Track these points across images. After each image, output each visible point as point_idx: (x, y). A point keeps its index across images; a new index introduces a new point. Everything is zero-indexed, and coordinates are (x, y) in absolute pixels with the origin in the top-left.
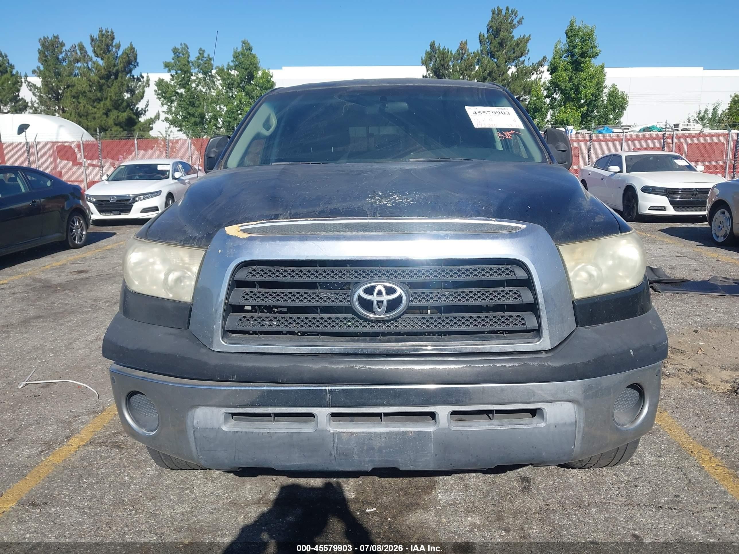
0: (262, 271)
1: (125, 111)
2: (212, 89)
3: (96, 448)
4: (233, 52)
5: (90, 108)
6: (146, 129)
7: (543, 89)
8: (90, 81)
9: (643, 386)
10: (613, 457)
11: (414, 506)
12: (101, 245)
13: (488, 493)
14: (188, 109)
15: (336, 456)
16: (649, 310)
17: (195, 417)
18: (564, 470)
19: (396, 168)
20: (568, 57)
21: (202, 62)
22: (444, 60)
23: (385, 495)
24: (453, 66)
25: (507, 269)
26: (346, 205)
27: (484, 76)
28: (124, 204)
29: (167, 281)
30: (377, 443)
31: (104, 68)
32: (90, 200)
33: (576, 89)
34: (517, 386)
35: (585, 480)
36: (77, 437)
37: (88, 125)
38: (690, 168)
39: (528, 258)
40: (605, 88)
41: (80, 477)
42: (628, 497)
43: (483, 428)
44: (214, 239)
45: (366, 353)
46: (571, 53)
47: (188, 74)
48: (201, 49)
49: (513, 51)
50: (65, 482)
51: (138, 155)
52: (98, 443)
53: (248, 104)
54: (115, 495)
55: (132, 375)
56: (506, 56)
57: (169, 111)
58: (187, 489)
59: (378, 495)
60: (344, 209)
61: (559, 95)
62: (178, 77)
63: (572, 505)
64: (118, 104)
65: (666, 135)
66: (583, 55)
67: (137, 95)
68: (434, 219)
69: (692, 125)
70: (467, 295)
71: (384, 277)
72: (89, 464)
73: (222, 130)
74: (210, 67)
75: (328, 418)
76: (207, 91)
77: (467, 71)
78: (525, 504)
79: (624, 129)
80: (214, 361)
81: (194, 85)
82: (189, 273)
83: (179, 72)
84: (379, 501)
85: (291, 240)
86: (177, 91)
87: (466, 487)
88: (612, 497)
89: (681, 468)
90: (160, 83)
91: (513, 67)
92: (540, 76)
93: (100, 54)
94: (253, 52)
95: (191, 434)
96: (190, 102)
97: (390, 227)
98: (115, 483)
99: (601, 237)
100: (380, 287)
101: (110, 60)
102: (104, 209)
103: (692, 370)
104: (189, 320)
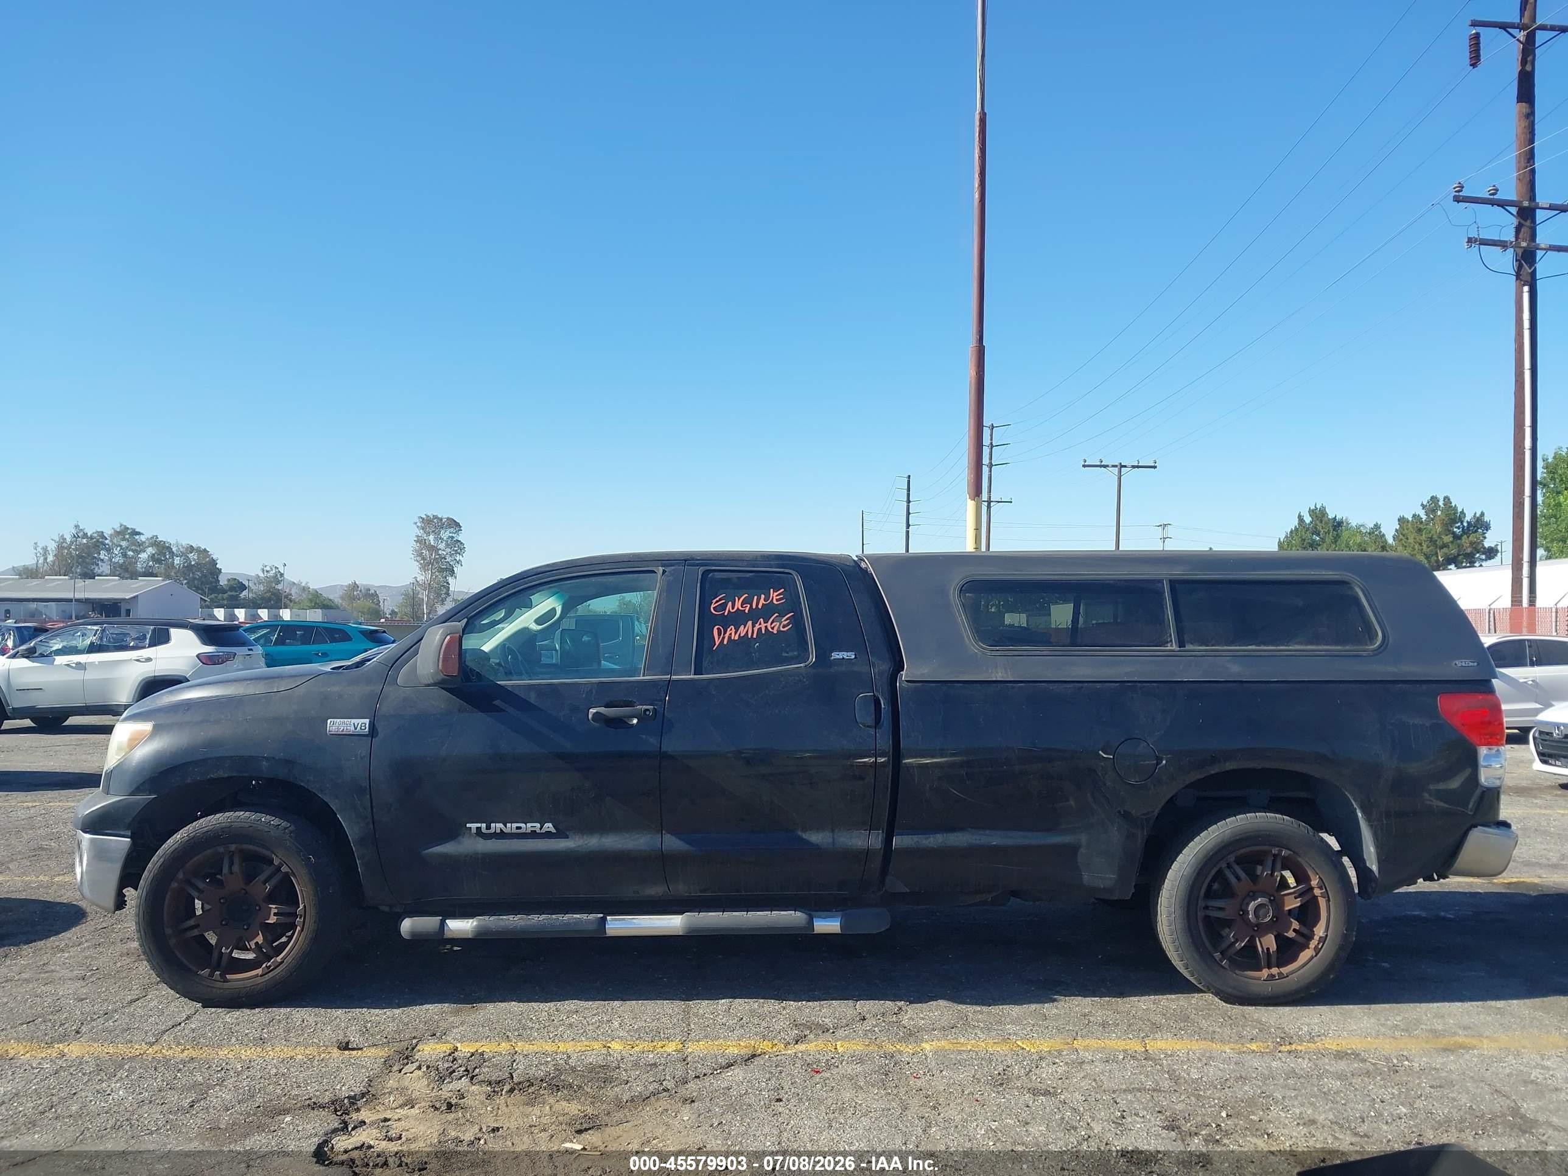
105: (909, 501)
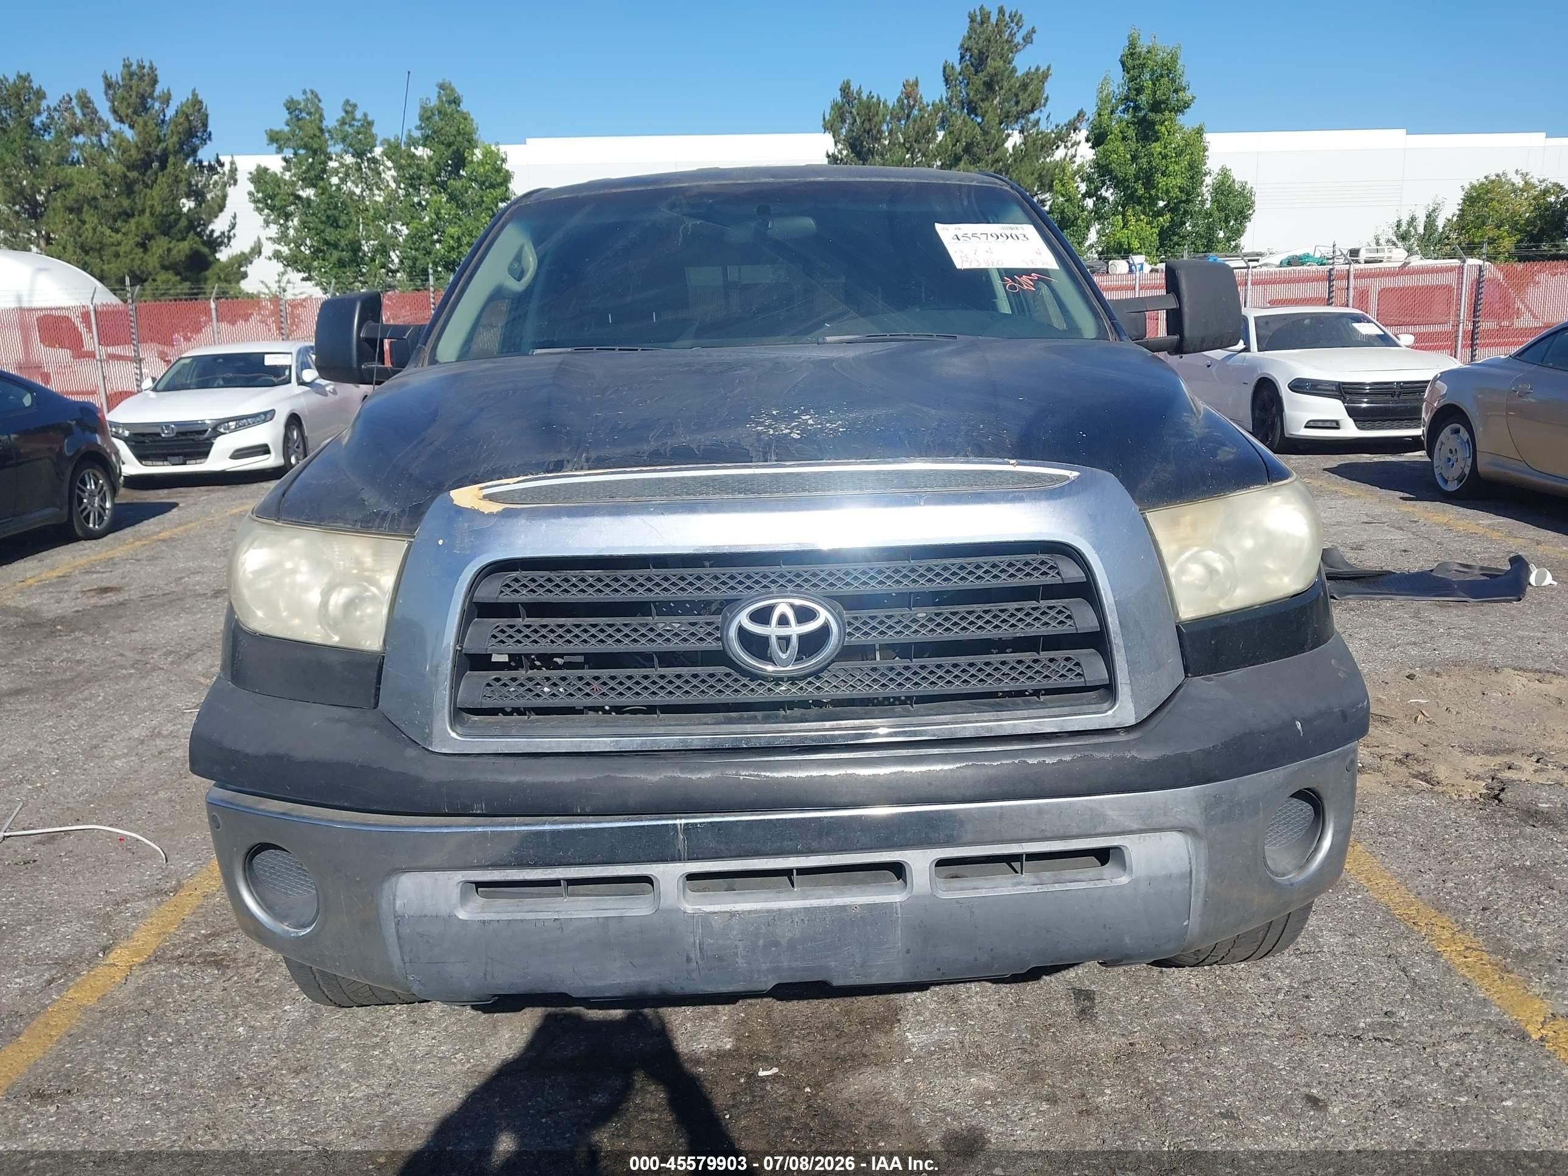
0: (533, 580)
1: (184, 239)
2: (374, 188)
3: (169, 968)
4: (419, 107)
5: (108, 232)
6: (232, 277)
7: (1079, 180)
8: (106, 174)
9: (1323, 794)
10: (1260, 940)
11: (855, 1061)
12: (146, 531)
13: (1009, 1026)
14: (323, 231)
15: (699, 962)
16: (1329, 638)
17: (398, 893)
18: (1161, 972)
19: (799, 358)
20: (1128, 111)
21: (350, 130)
22: (869, 120)
23: (796, 1040)
24: (890, 132)
25: (1043, 563)
26: (706, 439)
27: (956, 154)
28: (193, 440)
29: (327, 610)
30: (786, 933)
31: (137, 146)
32: (116, 433)
33: (1148, 178)
34: (1070, 803)
35: (1204, 989)
36: (127, 947)
37: (102, 270)
38: (1385, 340)
39: (1085, 538)
40: (1205, 175)
41: (140, 1033)
42: (1292, 1021)
43: (1002, 891)
44: (426, 517)
45: (758, 746)
46: (1135, 103)
47: (322, 157)
48: (347, 102)
49: (1014, 99)
50: (107, 1043)
51: (219, 333)
52: (172, 958)
53: (455, 220)
54: (218, 1066)
55: (258, 810)
56: (1001, 109)
57: (283, 238)
58: (374, 1048)
59: (780, 1040)
60: (702, 447)
61: (1112, 190)
62: (300, 163)
63: (1181, 1043)
64: (170, 222)
65: (1334, 272)
66: (1157, 106)
67: (211, 203)
68: (890, 463)
69: (1386, 250)
70: (963, 618)
71: (790, 587)
72: (157, 1005)
73: (399, 275)
74: (369, 140)
75: (681, 884)
76: (364, 193)
77: (919, 143)
78: (1086, 1045)
79: (1249, 261)
80: (435, 774)
81: (335, 180)
82: (374, 589)
83: (302, 152)
84: (784, 1053)
85: (593, 515)
86: (298, 193)
87: (963, 1016)
88: (1260, 1021)
89: (1396, 957)
90: (260, 177)
91: (1016, 133)
92: (1072, 151)
93: (127, 116)
94: (463, 107)
95: (390, 929)
96: (328, 217)
97: (801, 483)
98: (217, 1041)
99: (1231, 492)
100: (783, 607)
101: (148, 129)
102: (148, 452)
103: (1407, 756)
104: (379, 689)
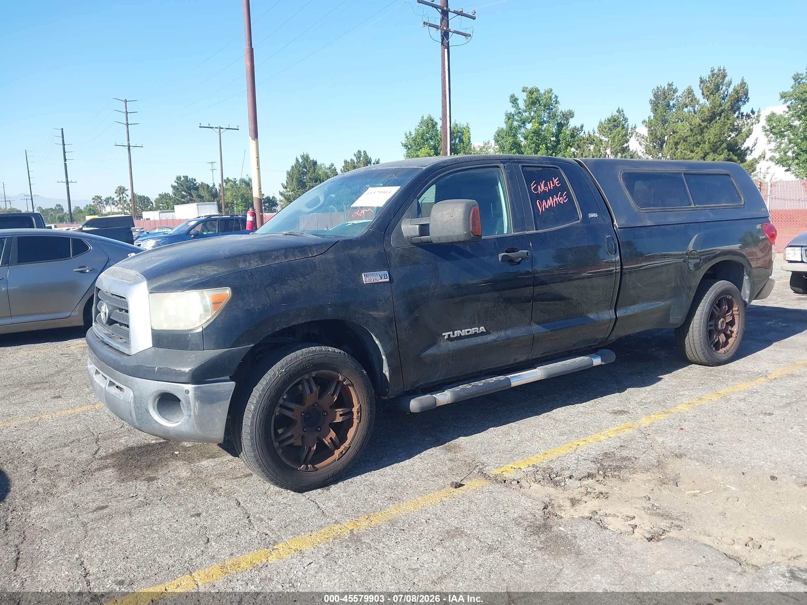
31: (709, 110)
57: (777, 149)
67: (744, 134)
86: (790, 124)
90: (771, 118)
93: (708, 95)
105: (64, 145)
